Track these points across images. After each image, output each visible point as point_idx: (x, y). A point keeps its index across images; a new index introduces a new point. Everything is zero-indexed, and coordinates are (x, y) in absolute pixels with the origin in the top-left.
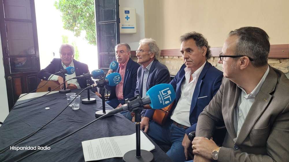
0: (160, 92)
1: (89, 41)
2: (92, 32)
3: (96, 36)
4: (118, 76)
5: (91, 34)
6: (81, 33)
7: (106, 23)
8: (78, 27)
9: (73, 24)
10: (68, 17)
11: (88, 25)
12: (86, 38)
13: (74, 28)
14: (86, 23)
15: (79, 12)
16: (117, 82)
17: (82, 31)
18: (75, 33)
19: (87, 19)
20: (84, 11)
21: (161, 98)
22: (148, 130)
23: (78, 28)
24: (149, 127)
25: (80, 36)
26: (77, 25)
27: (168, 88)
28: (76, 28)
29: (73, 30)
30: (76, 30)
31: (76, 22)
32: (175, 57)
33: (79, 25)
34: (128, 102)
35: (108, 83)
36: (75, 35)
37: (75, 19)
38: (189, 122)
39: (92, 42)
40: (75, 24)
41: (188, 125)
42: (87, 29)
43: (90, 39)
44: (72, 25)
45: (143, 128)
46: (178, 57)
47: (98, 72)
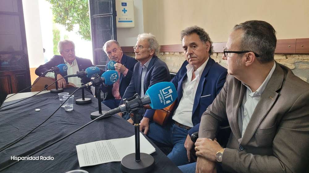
0: (160, 91)
1: (83, 36)
2: (86, 26)
3: (90, 30)
4: (116, 74)
5: (85, 28)
6: (73, 27)
7: (102, 16)
8: (70, 20)
9: (65, 17)
10: (59, 10)
11: (82, 19)
12: (80, 32)
13: (66, 21)
14: (79, 16)
15: (71, 4)
16: (114, 80)
17: (74, 25)
18: (67, 27)
19: (81, 11)
20: (77, 3)
21: (162, 98)
22: (149, 131)
23: (71, 22)
24: (149, 128)
25: (72, 30)
26: (69, 18)
27: (170, 87)
28: (68, 22)
29: (64, 24)
30: (68, 24)
31: (68, 15)
32: (176, 53)
33: (71, 18)
34: (126, 103)
35: (104, 81)
36: (67, 30)
37: (66, 11)
38: (192, 122)
39: (86, 37)
40: (67, 18)
41: (191, 126)
42: (80, 23)
43: (84, 34)
44: (64, 19)
45: (143, 129)
46: (179, 53)
47: (93, 69)
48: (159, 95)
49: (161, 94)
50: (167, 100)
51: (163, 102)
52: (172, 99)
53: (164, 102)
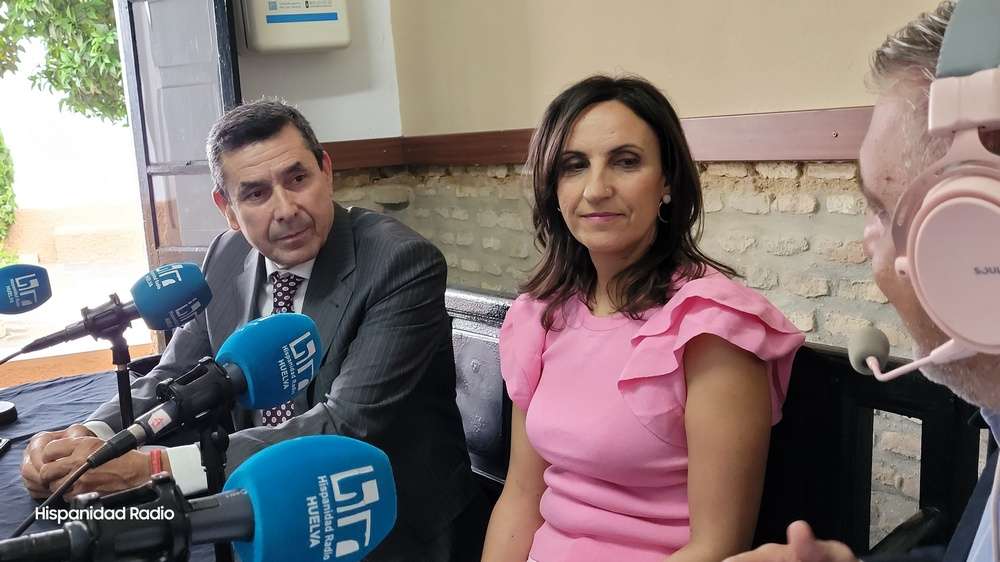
0: (322, 479)
48: (312, 502)
49: (319, 500)
50: (343, 534)
51: (321, 547)
52: (368, 535)
53: (327, 545)
